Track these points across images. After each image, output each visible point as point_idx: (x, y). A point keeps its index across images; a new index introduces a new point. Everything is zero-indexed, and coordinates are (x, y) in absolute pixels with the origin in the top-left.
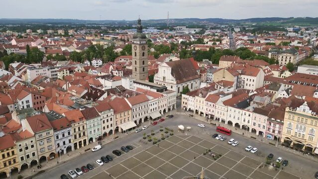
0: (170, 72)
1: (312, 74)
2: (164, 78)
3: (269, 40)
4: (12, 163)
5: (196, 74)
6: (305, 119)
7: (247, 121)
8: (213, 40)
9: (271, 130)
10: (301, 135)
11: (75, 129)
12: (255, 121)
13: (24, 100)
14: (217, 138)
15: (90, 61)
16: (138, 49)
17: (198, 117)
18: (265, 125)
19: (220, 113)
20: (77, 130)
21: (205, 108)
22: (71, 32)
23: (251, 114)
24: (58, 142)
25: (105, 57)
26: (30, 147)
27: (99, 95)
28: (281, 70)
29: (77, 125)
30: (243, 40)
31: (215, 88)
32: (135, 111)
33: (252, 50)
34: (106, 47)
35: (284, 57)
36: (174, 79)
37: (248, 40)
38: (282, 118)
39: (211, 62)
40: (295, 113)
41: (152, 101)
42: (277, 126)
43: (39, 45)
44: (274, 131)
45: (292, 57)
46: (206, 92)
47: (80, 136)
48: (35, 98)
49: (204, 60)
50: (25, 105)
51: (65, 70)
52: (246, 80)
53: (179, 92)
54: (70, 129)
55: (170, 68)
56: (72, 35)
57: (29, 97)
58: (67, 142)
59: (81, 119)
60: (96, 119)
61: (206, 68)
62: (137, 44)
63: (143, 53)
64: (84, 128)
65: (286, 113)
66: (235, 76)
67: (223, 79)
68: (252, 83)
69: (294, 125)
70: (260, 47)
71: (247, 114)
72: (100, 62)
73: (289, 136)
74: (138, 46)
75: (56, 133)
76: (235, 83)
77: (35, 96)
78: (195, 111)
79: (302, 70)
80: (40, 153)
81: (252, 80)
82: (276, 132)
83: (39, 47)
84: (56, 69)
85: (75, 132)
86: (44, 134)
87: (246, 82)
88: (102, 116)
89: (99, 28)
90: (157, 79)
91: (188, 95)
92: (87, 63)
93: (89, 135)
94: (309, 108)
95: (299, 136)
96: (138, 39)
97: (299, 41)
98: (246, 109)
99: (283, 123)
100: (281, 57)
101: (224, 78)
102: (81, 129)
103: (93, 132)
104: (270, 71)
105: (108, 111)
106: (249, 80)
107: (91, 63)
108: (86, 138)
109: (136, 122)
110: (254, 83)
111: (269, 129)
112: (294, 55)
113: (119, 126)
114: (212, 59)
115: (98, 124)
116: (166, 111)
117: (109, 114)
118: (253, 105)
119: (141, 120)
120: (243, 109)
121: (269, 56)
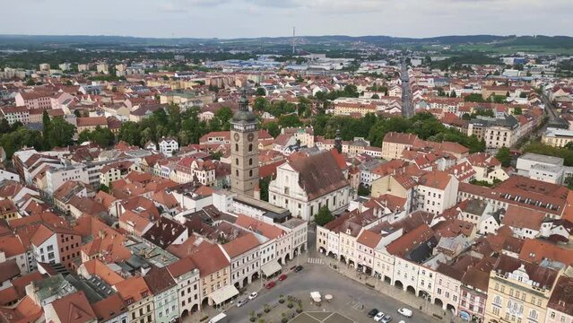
0: (297, 179)
1: (541, 174)
2: (286, 189)
3: (471, 88)
6: (521, 292)
7: (426, 284)
8: (373, 89)
9: (468, 306)
10: (517, 319)
11: (134, 314)
12: (440, 287)
13: (45, 246)
14: (376, 318)
15: (156, 141)
16: (241, 140)
17: (343, 270)
19: (381, 265)
20: (138, 314)
21: (357, 254)
22: (120, 69)
23: (434, 273)
25: (182, 134)
27: (173, 233)
28: (488, 164)
29: (137, 306)
30: (426, 87)
31: (375, 214)
32: (236, 266)
33: (439, 117)
35: (496, 133)
36: (304, 193)
37: (434, 89)
38: (485, 286)
40: (505, 282)
41: (266, 244)
42: (477, 299)
43: (64, 103)
44: (471, 307)
45: (509, 134)
46: (358, 226)
48: (62, 240)
49: (356, 139)
50: (46, 253)
51: (113, 170)
52: (426, 194)
53: (312, 214)
54: (125, 315)
55: (298, 174)
56: (122, 78)
57: (53, 240)
59: (144, 295)
60: (169, 292)
61: (360, 160)
62: (241, 131)
63: (251, 146)
64: (149, 310)
65: (491, 280)
66: (407, 189)
67: (388, 193)
68: (436, 200)
69: (504, 300)
70: (454, 106)
71: (427, 274)
72: (174, 145)
73: (495, 317)
74: (241, 135)
77: (62, 236)
78: (339, 258)
81: (437, 196)
82: (476, 309)
83: (65, 109)
84: (97, 167)
85: (134, 318)
87: (427, 198)
88: (179, 285)
89: (170, 56)
90: (274, 189)
91: (327, 228)
92: (151, 146)
93: (158, 318)
94: (527, 276)
95: (513, 319)
96: (241, 123)
97: (523, 90)
98: (425, 264)
99: (486, 296)
100: (490, 131)
101: (389, 190)
102: (145, 311)
103: (164, 313)
104: (469, 167)
105: (189, 274)
106: (432, 195)
107: (158, 148)
109: (237, 285)
110: (441, 201)
111: (463, 302)
112: (512, 129)
113: (211, 296)
114: (370, 136)
115: (174, 299)
116: (290, 258)
117: (192, 279)
118: (437, 254)
119: (246, 279)
120: (421, 263)
121: (470, 130)
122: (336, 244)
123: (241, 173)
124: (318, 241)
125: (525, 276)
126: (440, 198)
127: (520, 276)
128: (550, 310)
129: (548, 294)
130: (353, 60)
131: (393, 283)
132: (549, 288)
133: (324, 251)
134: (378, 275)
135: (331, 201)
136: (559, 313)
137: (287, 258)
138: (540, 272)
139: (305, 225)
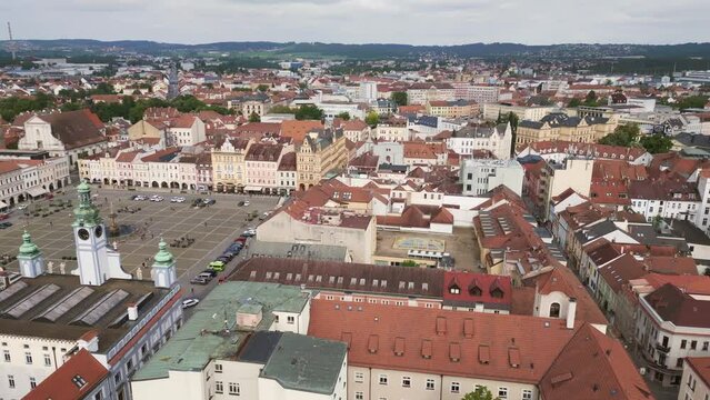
0: (50, 131)
1: (275, 121)
2: (39, 143)
3: (241, 83)
5: (100, 134)
6: (230, 157)
7: (174, 176)
8: (135, 86)
9: (202, 179)
10: (231, 175)
12: (183, 174)
18: (195, 174)
19: (139, 174)
21: (118, 172)
23: (177, 165)
30: (195, 84)
31: (131, 145)
33: (201, 99)
35: (251, 107)
36: (60, 142)
37: (203, 84)
38: (210, 162)
39: (128, 121)
40: (220, 153)
41: (28, 169)
42: (207, 172)
44: (205, 179)
46: (115, 150)
49: (114, 119)
52: (178, 135)
55: (49, 126)
61: (118, 128)
65: (212, 155)
66: (160, 129)
67: (144, 136)
68: (187, 138)
69: (222, 166)
70: (220, 95)
71: (173, 168)
73: (220, 181)
76: (163, 139)
78: (103, 181)
79: (264, 119)
81: (186, 134)
82: (208, 180)
87: (179, 138)
91: (88, 159)
95: (229, 177)
98: (171, 161)
99: (212, 168)
100: (246, 106)
101: (145, 134)
106: (182, 134)
109: (4, 201)
110: (190, 138)
111: (200, 178)
112: (264, 103)
114: (130, 116)
116: (55, 188)
118: (179, 156)
119: (12, 199)
120: (168, 161)
121: (229, 107)
122: (98, 170)
124: (81, 173)
125: (230, 144)
126: (189, 135)
127: (227, 147)
128: (247, 162)
129: (244, 152)
130: (107, 65)
132: (245, 149)
133: (88, 179)
134: (138, 184)
135: (90, 153)
136: (251, 162)
137: (51, 187)
138: (240, 143)
139: (66, 159)
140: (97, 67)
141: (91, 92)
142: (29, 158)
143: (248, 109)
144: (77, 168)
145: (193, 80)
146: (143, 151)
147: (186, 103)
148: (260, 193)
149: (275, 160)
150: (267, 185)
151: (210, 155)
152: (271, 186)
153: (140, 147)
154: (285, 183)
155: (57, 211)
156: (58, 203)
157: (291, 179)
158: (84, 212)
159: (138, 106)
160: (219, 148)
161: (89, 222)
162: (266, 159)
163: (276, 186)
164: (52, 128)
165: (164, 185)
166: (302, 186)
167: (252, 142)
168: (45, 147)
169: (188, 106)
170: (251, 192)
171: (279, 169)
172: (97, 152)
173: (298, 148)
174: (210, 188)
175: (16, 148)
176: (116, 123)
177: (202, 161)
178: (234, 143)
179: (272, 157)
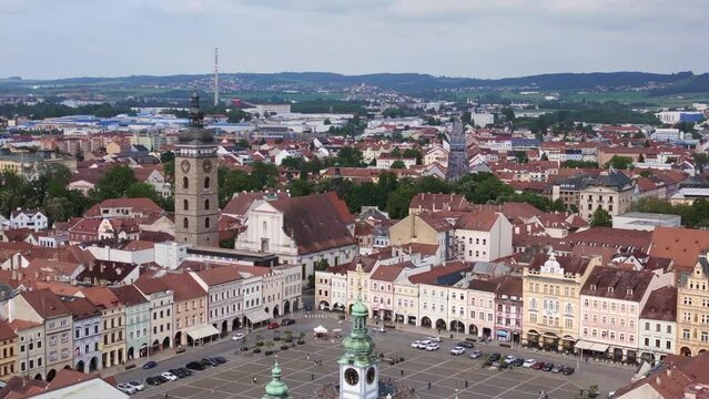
0: (281, 224)
2: (264, 242)
3: (579, 152)
4: (9, 370)
5: (347, 233)
6: (549, 284)
7: (458, 311)
9: (504, 321)
10: (554, 320)
11: (105, 323)
12: (473, 308)
15: (8, 216)
16: (193, 170)
18: (492, 311)
19: (403, 302)
20: (109, 325)
21: (370, 296)
23: (465, 293)
24: (78, 344)
26: (35, 345)
27: (119, 272)
28: (568, 225)
29: (109, 313)
30: (495, 152)
31: (393, 254)
32: (214, 300)
33: (506, 181)
34: (36, 176)
35: (595, 198)
36: (292, 243)
37: (510, 153)
38: (519, 292)
39: (386, 215)
40: (537, 278)
41: (250, 281)
42: (513, 309)
44: (508, 321)
45: (616, 197)
46: (371, 260)
47: (113, 341)
49: (365, 209)
52: (467, 241)
54: (98, 319)
55: (281, 216)
58: (92, 348)
59: (115, 303)
60: (141, 307)
61: (372, 224)
62: (192, 156)
63: (207, 180)
64: (120, 324)
65: (525, 280)
66: (439, 231)
67: (414, 240)
68: (480, 248)
69: (540, 301)
70: (539, 175)
71: (458, 297)
72: (41, 221)
73: (534, 326)
74: (193, 162)
75: (77, 325)
76: (442, 248)
79: (619, 222)
80: (49, 363)
81: (481, 242)
82: (513, 323)
85: (105, 328)
86: (57, 323)
87: (468, 247)
88: (153, 302)
90: (244, 245)
91: (329, 272)
93: (129, 339)
94: (558, 264)
95: (551, 322)
96: (192, 144)
98: (455, 285)
99: (522, 302)
100: (586, 197)
101: (415, 237)
102: (116, 324)
103: (135, 334)
104: (540, 229)
105: (161, 294)
106: (474, 241)
108: (123, 346)
109: (215, 325)
110: (487, 248)
111: (500, 319)
112: (620, 191)
113: (183, 331)
114: (388, 207)
115: (145, 321)
116: (280, 313)
117: (165, 300)
118: (469, 277)
119: (225, 324)
120: (451, 284)
121: (556, 197)
122: (343, 291)
123: (193, 222)
124: (317, 293)
126: (485, 244)
127: (552, 268)
128: (584, 297)
129: (580, 279)
130: (352, 116)
131: (418, 322)
132: (582, 273)
133: (327, 304)
134: (400, 319)
135: (331, 263)
136: (592, 299)
137: (276, 311)
138: (574, 263)
139: (299, 270)
140: (337, 119)
141: (328, 163)
142: (252, 264)
143: (590, 201)
144: (312, 285)
145: (491, 145)
146: (411, 265)
147: (481, 187)
148: (602, 355)
149: (637, 298)
150: (618, 343)
151: (520, 280)
152: (626, 346)
153: (407, 258)
154: (652, 343)
155: (284, 348)
156: (285, 336)
157: (665, 337)
158: (357, 345)
159: (401, 190)
160: (538, 269)
161: (361, 359)
162: (620, 295)
163: (634, 346)
164: (285, 220)
165: (441, 324)
166: (686, 351)
167: (596, 262)
168: (272, 250)
169: (483, 193)
170: (588, 353)
171: (645, 314)
172: (341, 262)
173: (680, 281)
174: (516, 338)
175: (232, 247)
176: (369, 214)
177: (506, 288)
178: (563, 262)
179: (630, 292)
